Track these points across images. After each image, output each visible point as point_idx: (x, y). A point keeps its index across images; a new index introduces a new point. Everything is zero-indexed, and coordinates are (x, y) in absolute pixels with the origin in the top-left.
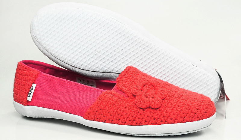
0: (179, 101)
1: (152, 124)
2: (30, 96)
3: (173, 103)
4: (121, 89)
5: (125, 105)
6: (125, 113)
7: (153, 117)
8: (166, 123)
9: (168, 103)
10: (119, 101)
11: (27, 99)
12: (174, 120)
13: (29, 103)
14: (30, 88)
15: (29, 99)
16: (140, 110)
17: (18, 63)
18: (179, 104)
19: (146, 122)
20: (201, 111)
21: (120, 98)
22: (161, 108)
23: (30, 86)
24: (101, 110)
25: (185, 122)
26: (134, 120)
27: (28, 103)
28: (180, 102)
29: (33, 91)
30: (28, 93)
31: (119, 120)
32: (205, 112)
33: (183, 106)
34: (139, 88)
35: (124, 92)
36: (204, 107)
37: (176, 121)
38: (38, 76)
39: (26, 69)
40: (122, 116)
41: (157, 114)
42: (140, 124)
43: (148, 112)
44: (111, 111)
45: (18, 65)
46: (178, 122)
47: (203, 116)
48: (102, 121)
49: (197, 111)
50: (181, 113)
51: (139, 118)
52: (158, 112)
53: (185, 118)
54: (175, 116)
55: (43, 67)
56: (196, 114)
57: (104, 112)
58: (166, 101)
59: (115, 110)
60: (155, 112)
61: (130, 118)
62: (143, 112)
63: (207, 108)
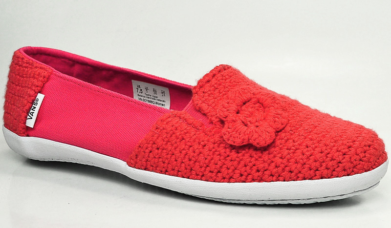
0: (309, 137)
1: (253, 180)
2: (32, 118)
3: (296, 139)
4: (200, 108)
5: (203, 141)
6: (201, 158)
7: (254, 167)
8: (281, 178)
9: (288, 139)
10: (193, 133)
11: (25, 123)
12: (296, 174)
13: (31, 133)
14: (33, 101)
15: (30, 123)
16: (231, 152)
17: (15, 52)
18: (309, 143)
19: (241, 175)
20: (350, 158)
21: (196, 127)
22: (272, 150)
23: (32, 98)
24: (158, 149)
25: (318, 179)
26: (219, 172)
27: (27, 132)
28: (311, 139)
29: (38, 107)
30: (28, 112)
31: (191, 170)
32: (360, 160)
33: (316, 147)
34: (234, 107)
35: (205, 115)
36: (359, 151)
37: (300, 175)
38: (48, 79)
39: (27, 63)
40: (197, 164)
41: (264, 162)
42: (229, 180)
43: (246, 156)
44: (175, 152)
45: (14, 56)
46: (304, 179)
47: (354, 167)
48: (161, 172)
49: (344, 158)
50: (311, 161)
51: (228, 169)
52: (265, 156)
53: (317, 170)
54: (299, 165)
55: (67, 61)
56: (340, 162)
57: (164, 154)
58: (283, 135)
59: (184, 149)
60: (260, 157)
61: (212, 167)
62: (236, 155)
63: (365, 152)
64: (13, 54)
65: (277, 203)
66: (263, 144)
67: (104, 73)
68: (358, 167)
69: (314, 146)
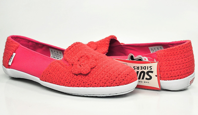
0: (104, 70)
1: (82, 86)
2: (10, 62)
3: (99, 71)
4: (66, 59)
5: (65, 71)
6: (64, 77)
7: (82, 81)
8: (92, 86)
9: (96, 71)
10: (62, 68)
11: (8, 63)
13: (10, 67)
14: (12, 56)
15: (10, 64)
16: (74, 75)
17: (8, 38)
18: (103, 73)
19: (78, 84)
20: (119, 79)
21: (63, 66)
22: (89, 75)
23: (11, 54)
24: (50, 74)
25: (106, 87)
26: (70, 83)
28: (105, 71)
29: (13, 58)
30: (9, 59)
31: (60, 82)
32: (123, 80)
33: (106, 74)
34: (77, 59)
35: (68, 62)
37: (99, 85)
38: (18, 48)
39: (11, 41)
40: (62, 79)
41: (86, 79)
42: (73, 86)
43: (80, 77)
46: (101, 86)
47: (120, 83)
48: (50, 83)
49: (116, 79)
50: (103, 79)
51: (73, 82)
52: (87, 77)
53: (105, 83)
54: (99, 81)
55: (27, 40)
56: (114, 81)
57: (51, 76)
58: (94, 69)
59: (58, 74)
60: (85, 78)
61: (67, 81)
62: (76, 77)
63: (125, 77)
64: (7, 38)
65: (92, 96)
66: (85, 73)
67: (40, 45)
68: (122, 82)
69: (105, 74)
